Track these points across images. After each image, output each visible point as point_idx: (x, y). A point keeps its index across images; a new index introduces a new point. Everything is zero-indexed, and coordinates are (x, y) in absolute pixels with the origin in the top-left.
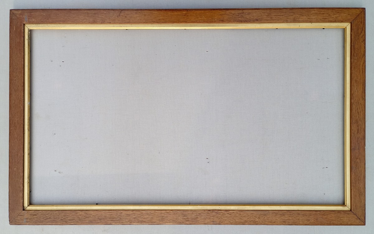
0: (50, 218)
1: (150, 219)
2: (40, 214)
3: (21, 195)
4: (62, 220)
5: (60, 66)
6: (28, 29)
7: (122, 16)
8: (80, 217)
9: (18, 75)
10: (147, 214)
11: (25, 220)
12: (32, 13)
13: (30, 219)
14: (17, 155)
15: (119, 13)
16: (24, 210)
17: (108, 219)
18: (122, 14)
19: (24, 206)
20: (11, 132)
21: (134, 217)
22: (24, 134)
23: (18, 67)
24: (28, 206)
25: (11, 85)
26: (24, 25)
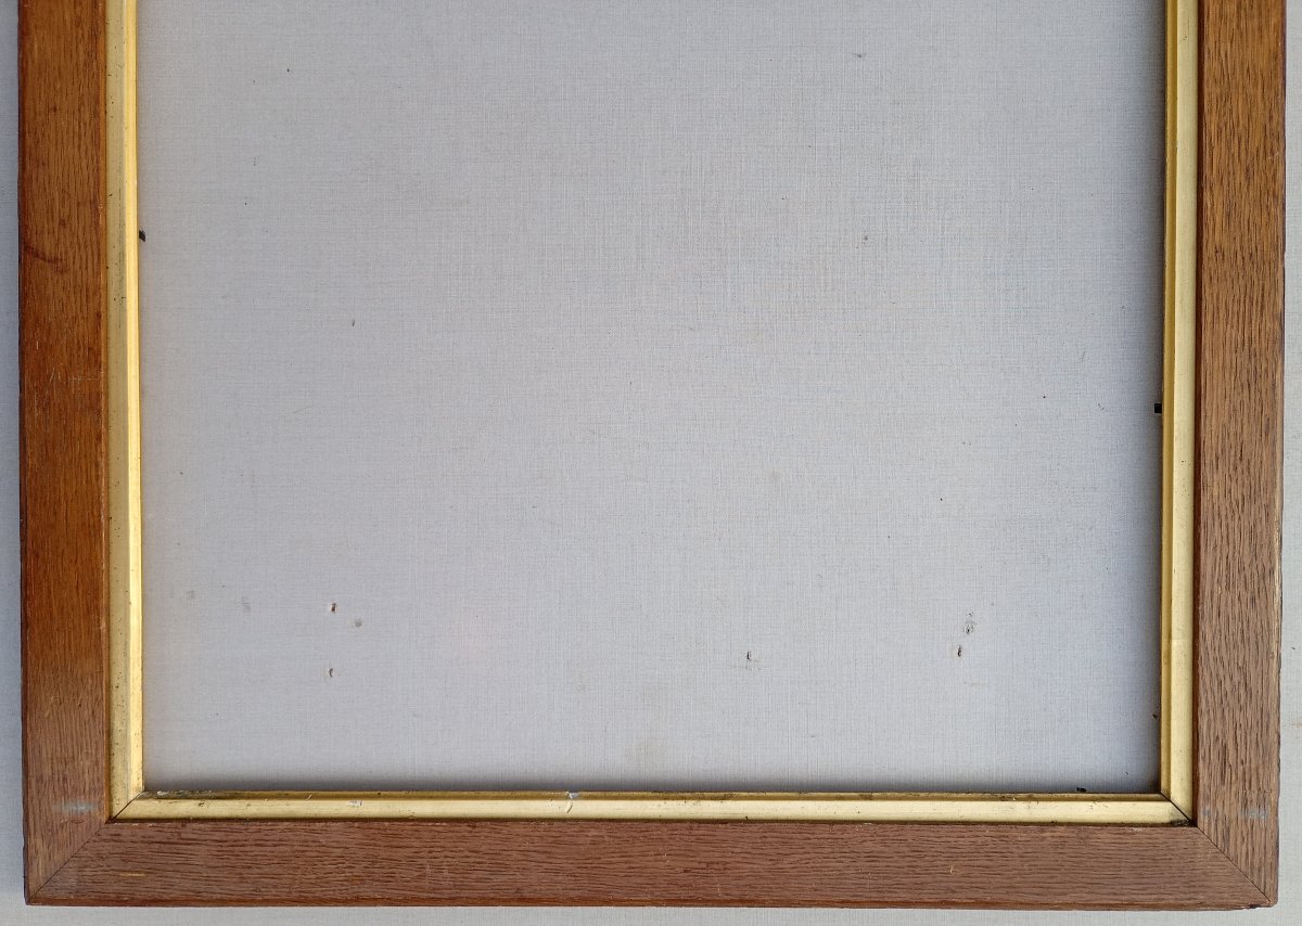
0: (1242, 669)
1: (1255, 85)
2: (1219, 726)
3: (1104, 835)
4: (1253, 600)
5: (359, 624)
6: (141, 798)
7: (57, 245)
8: (1237, 494)
9: (408, 852)
10: (1226, 97)
11: (1254, 813)
12: (47, 771)
13: (1246, 781)
14: (872, 857)
15: (41, 262)
16: (1193, 822)
17: (1255, 333)
18: (48, 247)
19: (1166, 819)
20: (736, 893)
21: (1240, 178)
22: (747, 821)
23: (361, 854)
24: (1168, 799)
25: (465, 893)
26: (112, 819)
